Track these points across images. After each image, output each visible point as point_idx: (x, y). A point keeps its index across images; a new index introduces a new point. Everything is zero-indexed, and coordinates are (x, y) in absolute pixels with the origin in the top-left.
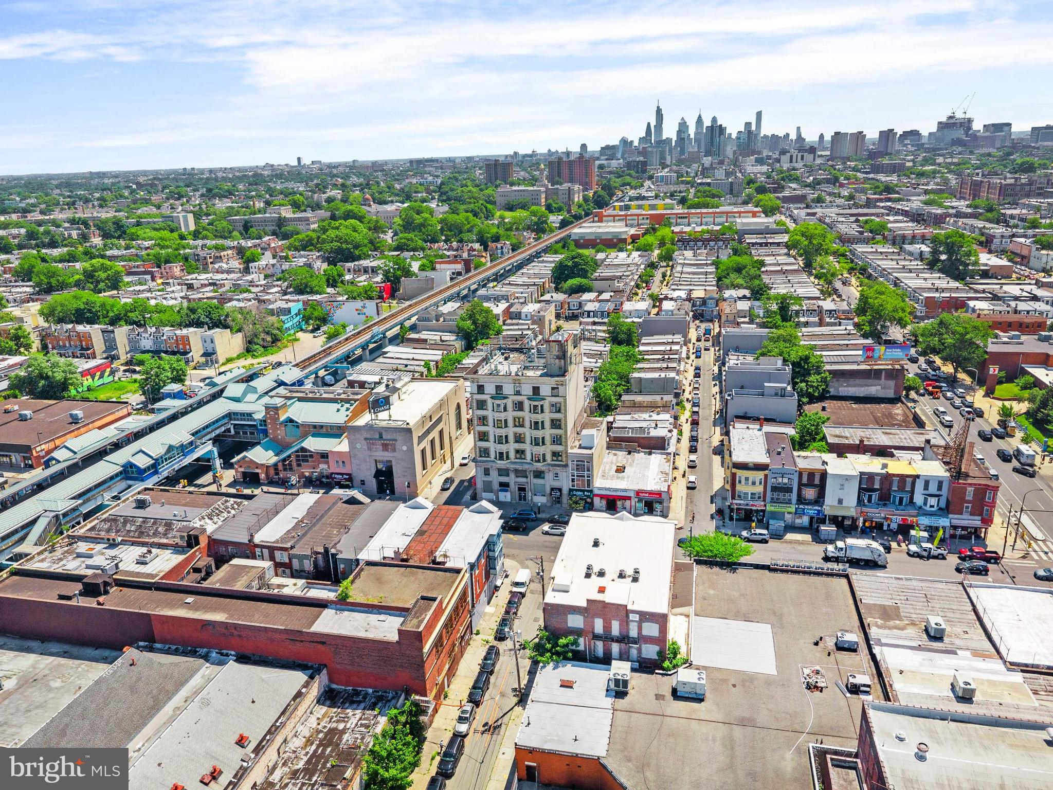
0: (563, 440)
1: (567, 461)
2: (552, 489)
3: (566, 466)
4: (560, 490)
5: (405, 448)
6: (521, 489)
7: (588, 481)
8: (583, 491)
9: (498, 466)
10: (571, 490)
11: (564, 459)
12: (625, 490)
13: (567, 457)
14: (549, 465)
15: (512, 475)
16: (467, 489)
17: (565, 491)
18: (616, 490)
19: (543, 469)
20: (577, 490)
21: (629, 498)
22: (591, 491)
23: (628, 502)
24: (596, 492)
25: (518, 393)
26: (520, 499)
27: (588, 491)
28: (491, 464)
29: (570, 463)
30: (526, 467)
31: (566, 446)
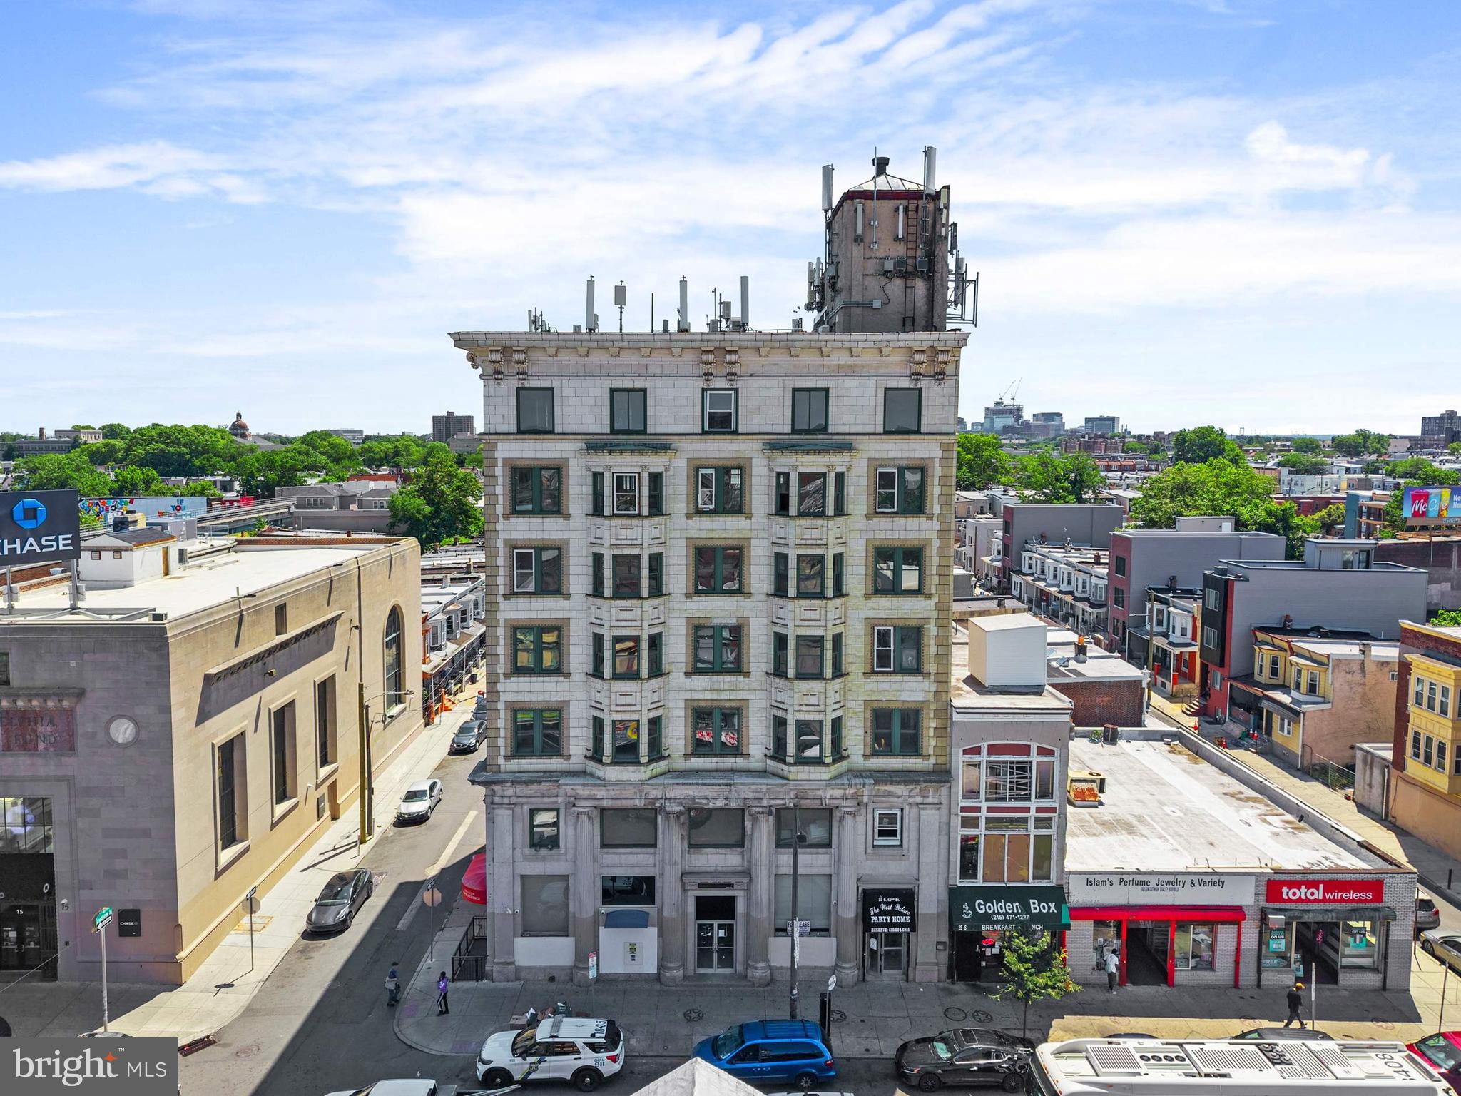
0: (931, 648)
1: (945, 750)
2: (869, 898)
3: (942, 775)
4: (907, 898)
5: (123, 731)
6: (707, 908)
7: (1043, 842)
8: (1021, 895)
9: (605, 797)
10: (956, 896)
11: (930, 741)
12: (1215, 879)
13: (944, 730)
14: (859, 773)
15: (672, 838)
16: (433, 919)
17: (930, 901)
18: (1172, 880)
19: (833, 794)
20: (989, 894)
21: (1233, 915)
22: (1057, 894)
23: (1226, 934)
24: (1079, 895)
25: (720, 423)
26: (704, 957)
27: (1042, 894)
28: (571, 787)
29: (959, 760)
30: (746, 790)
31: (942, 678)
